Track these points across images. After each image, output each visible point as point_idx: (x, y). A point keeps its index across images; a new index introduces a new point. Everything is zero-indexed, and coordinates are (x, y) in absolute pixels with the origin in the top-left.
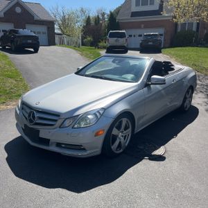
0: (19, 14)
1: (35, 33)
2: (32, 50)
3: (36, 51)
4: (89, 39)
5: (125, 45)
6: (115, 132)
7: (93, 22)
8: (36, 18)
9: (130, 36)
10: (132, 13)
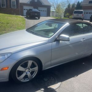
0: (36, 2)
1: (39, 10)
2: (37, 18)
3: (39, 18)
4: (68, 14)
5: (82, 17)
6: (20, 68)
7: (71, 7)
8: (43, 4)
9: (87, 13)
10: (90, 1)
